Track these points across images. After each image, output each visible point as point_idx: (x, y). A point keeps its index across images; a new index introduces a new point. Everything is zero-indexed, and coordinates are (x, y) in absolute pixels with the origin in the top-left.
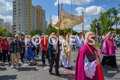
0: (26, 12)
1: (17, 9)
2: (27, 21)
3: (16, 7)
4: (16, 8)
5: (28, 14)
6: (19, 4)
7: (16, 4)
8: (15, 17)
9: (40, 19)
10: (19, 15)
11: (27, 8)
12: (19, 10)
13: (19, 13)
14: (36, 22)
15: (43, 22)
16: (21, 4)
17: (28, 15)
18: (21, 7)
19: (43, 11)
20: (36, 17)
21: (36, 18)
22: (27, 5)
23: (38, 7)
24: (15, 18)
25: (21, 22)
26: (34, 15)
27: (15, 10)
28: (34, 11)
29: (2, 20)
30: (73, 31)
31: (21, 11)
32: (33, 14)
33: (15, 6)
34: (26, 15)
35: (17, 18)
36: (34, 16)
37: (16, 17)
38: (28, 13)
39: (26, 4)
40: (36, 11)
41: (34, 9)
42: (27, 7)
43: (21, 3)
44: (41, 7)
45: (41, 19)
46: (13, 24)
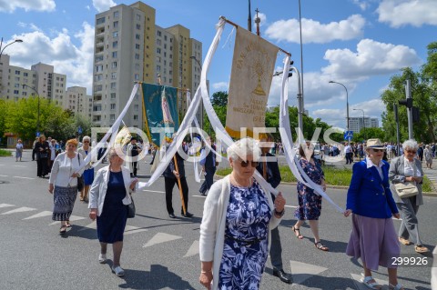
1: (107, 42)
3: (106, 34)
4: (106, 39)
5: (141, 57)
6: (115, 23)
7: (105, 25)
8: (100, 68)
9: (181, 73)
10: (114, 60)
11: (138, 37)
12: (115, 44)
13: (114, 54)
15: (193, 84)
16: (120, 25)
17: (141, 62)
18: (120, 33)
19: (193, 46)
20: (168, 68)
21: (168, 72)
22: (138, 27)
23: (176, 33)
24: (100, 71)
25: (117, 87)
26: (163, 59)
27: (100, 44)
28: (162, 47)
29: (62, 79)
31: (119, 46)
32: (159, 55)
33: (103, 30)
34: (135, 61)
35: (106, 72)
36: (162, 64)
37: (105, 67)
38: (140, 52)
39: (136, 21)
40: (168, 47)
41: (162, 38)
42: (141, 32)
43: (120, 20)
44: (188, 31)
45: (186, 74)
46: (94, 91)
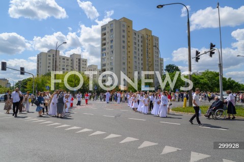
0: (123, 39)
1: (107, 41)
2: (124, 61)
3: (106, 36)
4: (107, 38)
5: (126, 47)
6: (112, 30)
7: (106, 31)
8: (104, 55)
9: (148, 55)
10: (112, 50)
11: (123, 36)
12: (112, 41)
13: (111, 47)
14: (141, 62)
15: (155, 61)
16: (114, 30)
17: (125, 50)
18: (114, 35)
19: (154, 40)
20: (140, 53)
21: (140, 55)
22: (124, 31)
23: (144, 33)
24: (104, 57)
25: (114, 64)
26: (137, 48)
27: (104, 42)
28: (137, 41)
29: (85, 61)
30: (224, 79)
31: (114, 42)
32: (135, 46)
33: (105, 34)
34: (122, 50)
35: (107, 56)
36: (137, 51)
37: (107, 54)
38: (125, 45)
39: (122, 28)
40: (140, 41)
41: (137, 36)
42: (125, 34)
43: (114, 28)
44: (151, 31)
45: (150, 55)
46: (102, 67)
